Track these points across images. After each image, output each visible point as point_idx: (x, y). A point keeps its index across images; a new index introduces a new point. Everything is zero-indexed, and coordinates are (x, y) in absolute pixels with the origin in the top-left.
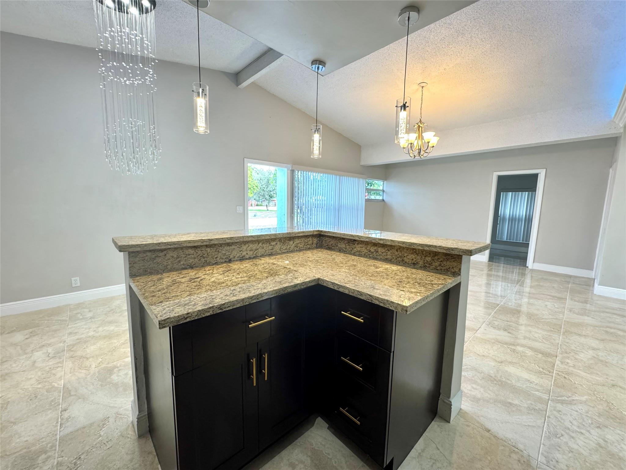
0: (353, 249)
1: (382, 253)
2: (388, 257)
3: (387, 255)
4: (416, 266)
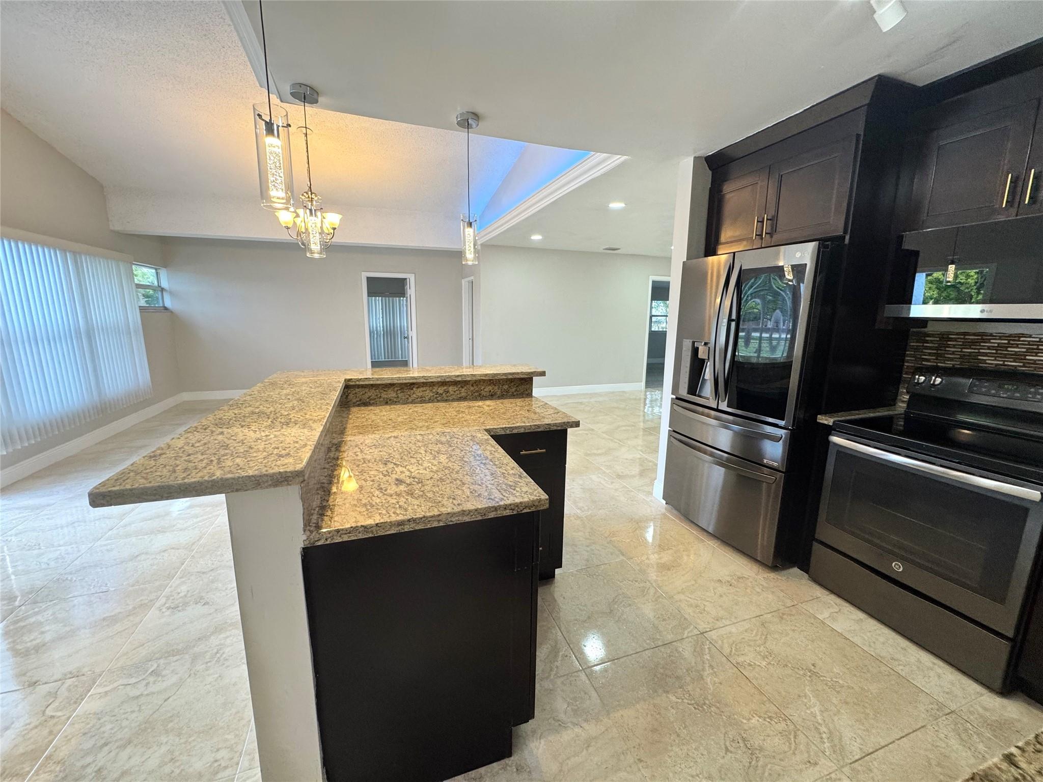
0: (410, 396)
1: (455, 392)
2: (463, 394)
3: (460, 393)
4: (495, 397)
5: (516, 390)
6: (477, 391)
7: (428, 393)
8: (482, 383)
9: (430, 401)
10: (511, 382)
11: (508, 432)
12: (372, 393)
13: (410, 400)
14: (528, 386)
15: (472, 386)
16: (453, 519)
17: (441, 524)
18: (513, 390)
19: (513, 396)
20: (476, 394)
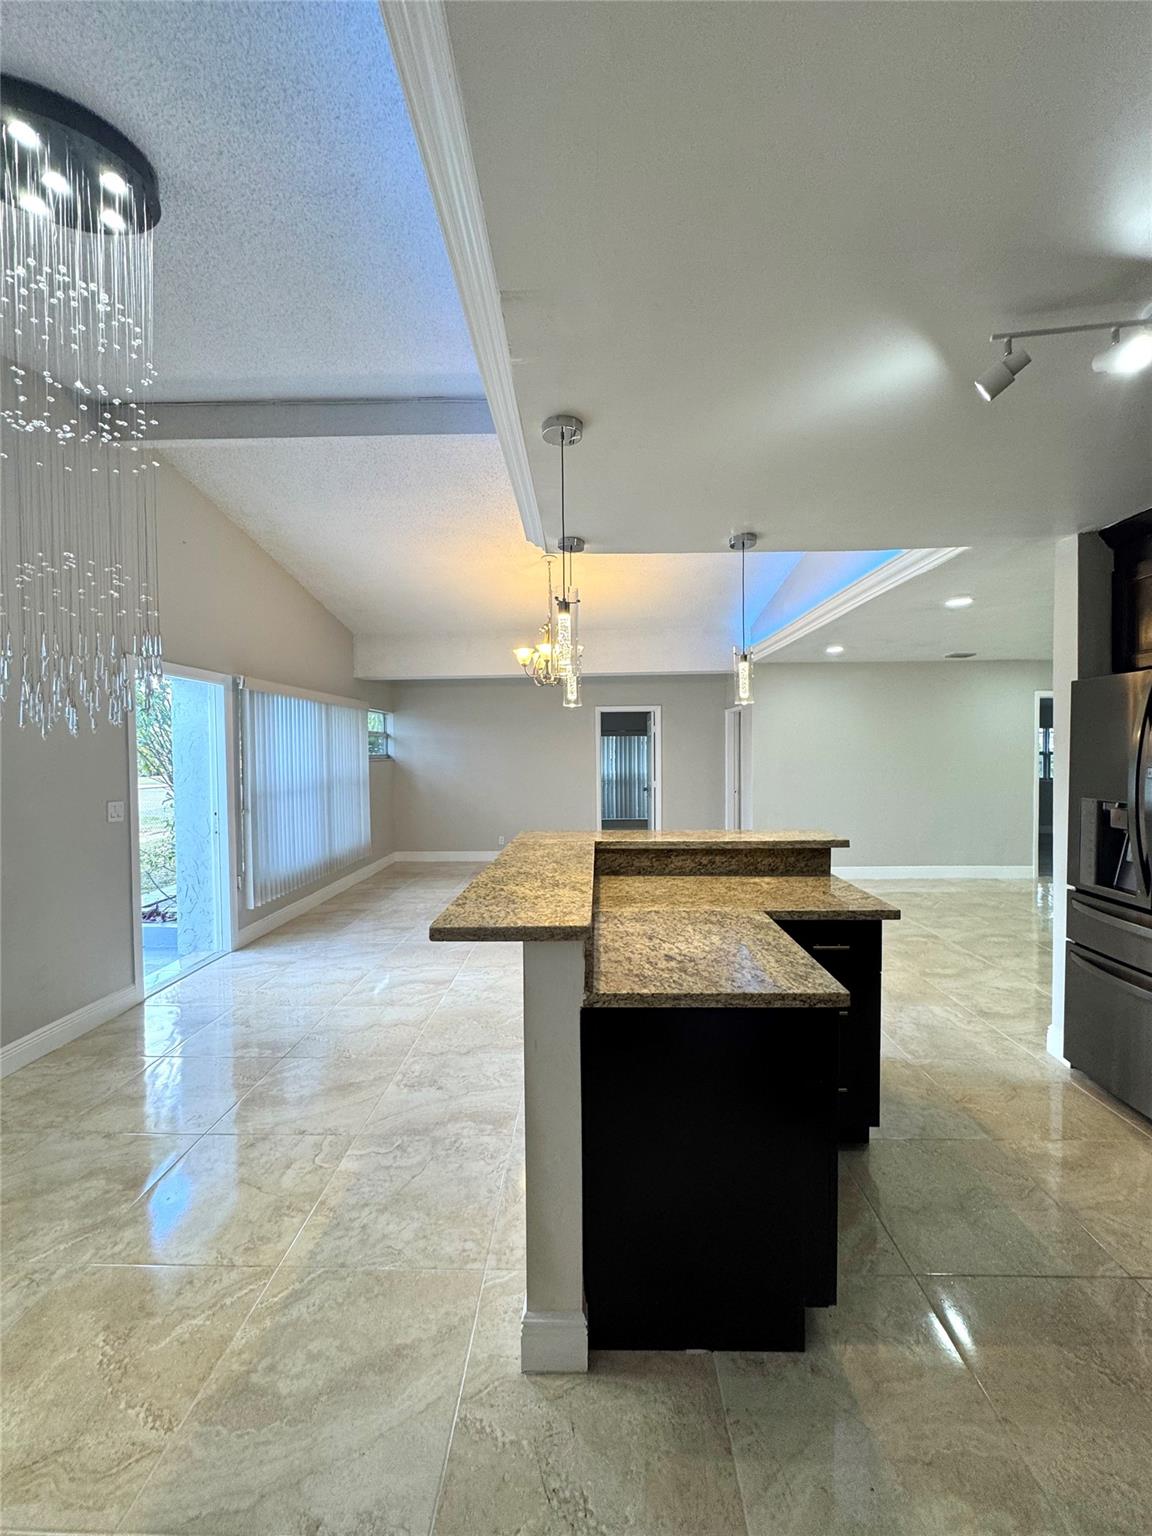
0: (667, 865)
1: (723, 863)
2: (734, 867)
3: (730, 865)
4: (776, 873)
5: (806, 865)
6: (752, 864)
7: (689, 864)
8: (758, 854)
9: (692, 873)
10: (800, 854)
11: (796, 918)
12: (622, 860)
13: (667, 871)
14: (824, 860)
15: (746, 856)
16: (734, 1003)
17: (720, 1006)
18: (803, 865)
19: (801, 873)
20: (752, 868)
